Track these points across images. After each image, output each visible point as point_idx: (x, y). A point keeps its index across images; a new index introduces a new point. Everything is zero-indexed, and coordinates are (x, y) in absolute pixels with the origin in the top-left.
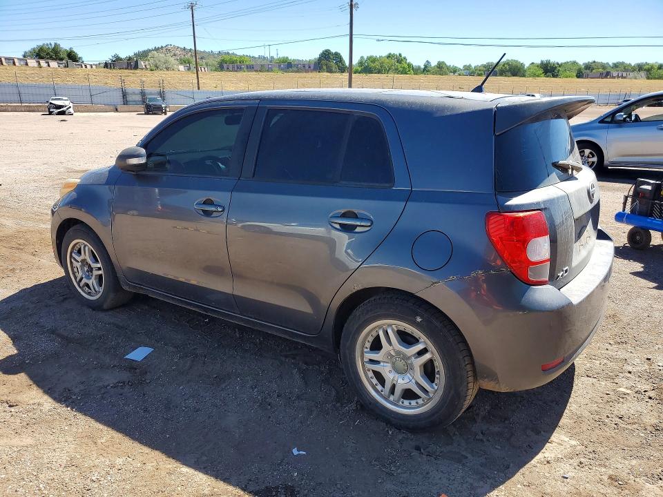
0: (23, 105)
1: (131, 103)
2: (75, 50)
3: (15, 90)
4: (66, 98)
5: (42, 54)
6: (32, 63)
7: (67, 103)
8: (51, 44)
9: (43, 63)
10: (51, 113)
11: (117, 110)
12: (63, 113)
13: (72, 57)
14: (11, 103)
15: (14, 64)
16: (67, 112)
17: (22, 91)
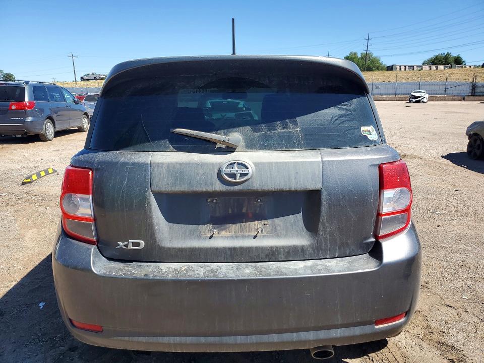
0: (397, 96)
1: (478, 94)
2: (461, 56)
3: (394, 87)
4: (424, 91)
5: (436, 61)
6: (426, 68)
7: (423, 94)
8: (444, 54)
9: (434, 68)
10: (410, 102)
11: (464, 100)
12: (419, 102)
13: (458, 61)
14: (390, 95)
15: (413, 69)
16: (421, 101)
17: (398, 87)
